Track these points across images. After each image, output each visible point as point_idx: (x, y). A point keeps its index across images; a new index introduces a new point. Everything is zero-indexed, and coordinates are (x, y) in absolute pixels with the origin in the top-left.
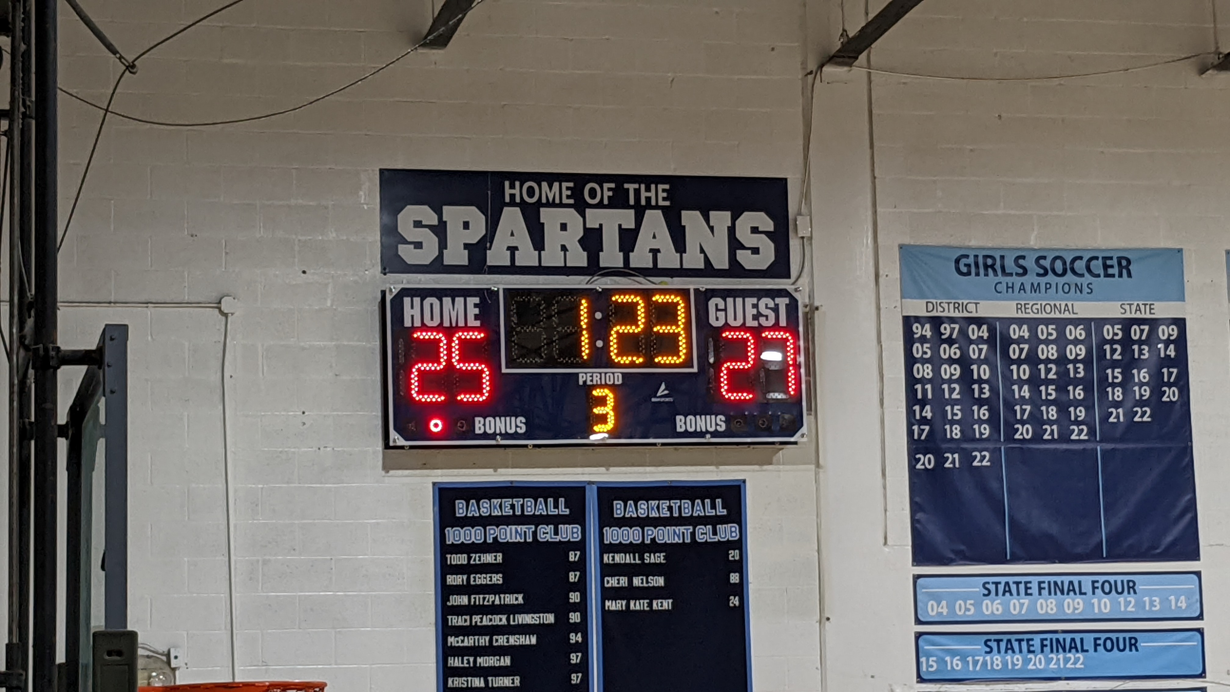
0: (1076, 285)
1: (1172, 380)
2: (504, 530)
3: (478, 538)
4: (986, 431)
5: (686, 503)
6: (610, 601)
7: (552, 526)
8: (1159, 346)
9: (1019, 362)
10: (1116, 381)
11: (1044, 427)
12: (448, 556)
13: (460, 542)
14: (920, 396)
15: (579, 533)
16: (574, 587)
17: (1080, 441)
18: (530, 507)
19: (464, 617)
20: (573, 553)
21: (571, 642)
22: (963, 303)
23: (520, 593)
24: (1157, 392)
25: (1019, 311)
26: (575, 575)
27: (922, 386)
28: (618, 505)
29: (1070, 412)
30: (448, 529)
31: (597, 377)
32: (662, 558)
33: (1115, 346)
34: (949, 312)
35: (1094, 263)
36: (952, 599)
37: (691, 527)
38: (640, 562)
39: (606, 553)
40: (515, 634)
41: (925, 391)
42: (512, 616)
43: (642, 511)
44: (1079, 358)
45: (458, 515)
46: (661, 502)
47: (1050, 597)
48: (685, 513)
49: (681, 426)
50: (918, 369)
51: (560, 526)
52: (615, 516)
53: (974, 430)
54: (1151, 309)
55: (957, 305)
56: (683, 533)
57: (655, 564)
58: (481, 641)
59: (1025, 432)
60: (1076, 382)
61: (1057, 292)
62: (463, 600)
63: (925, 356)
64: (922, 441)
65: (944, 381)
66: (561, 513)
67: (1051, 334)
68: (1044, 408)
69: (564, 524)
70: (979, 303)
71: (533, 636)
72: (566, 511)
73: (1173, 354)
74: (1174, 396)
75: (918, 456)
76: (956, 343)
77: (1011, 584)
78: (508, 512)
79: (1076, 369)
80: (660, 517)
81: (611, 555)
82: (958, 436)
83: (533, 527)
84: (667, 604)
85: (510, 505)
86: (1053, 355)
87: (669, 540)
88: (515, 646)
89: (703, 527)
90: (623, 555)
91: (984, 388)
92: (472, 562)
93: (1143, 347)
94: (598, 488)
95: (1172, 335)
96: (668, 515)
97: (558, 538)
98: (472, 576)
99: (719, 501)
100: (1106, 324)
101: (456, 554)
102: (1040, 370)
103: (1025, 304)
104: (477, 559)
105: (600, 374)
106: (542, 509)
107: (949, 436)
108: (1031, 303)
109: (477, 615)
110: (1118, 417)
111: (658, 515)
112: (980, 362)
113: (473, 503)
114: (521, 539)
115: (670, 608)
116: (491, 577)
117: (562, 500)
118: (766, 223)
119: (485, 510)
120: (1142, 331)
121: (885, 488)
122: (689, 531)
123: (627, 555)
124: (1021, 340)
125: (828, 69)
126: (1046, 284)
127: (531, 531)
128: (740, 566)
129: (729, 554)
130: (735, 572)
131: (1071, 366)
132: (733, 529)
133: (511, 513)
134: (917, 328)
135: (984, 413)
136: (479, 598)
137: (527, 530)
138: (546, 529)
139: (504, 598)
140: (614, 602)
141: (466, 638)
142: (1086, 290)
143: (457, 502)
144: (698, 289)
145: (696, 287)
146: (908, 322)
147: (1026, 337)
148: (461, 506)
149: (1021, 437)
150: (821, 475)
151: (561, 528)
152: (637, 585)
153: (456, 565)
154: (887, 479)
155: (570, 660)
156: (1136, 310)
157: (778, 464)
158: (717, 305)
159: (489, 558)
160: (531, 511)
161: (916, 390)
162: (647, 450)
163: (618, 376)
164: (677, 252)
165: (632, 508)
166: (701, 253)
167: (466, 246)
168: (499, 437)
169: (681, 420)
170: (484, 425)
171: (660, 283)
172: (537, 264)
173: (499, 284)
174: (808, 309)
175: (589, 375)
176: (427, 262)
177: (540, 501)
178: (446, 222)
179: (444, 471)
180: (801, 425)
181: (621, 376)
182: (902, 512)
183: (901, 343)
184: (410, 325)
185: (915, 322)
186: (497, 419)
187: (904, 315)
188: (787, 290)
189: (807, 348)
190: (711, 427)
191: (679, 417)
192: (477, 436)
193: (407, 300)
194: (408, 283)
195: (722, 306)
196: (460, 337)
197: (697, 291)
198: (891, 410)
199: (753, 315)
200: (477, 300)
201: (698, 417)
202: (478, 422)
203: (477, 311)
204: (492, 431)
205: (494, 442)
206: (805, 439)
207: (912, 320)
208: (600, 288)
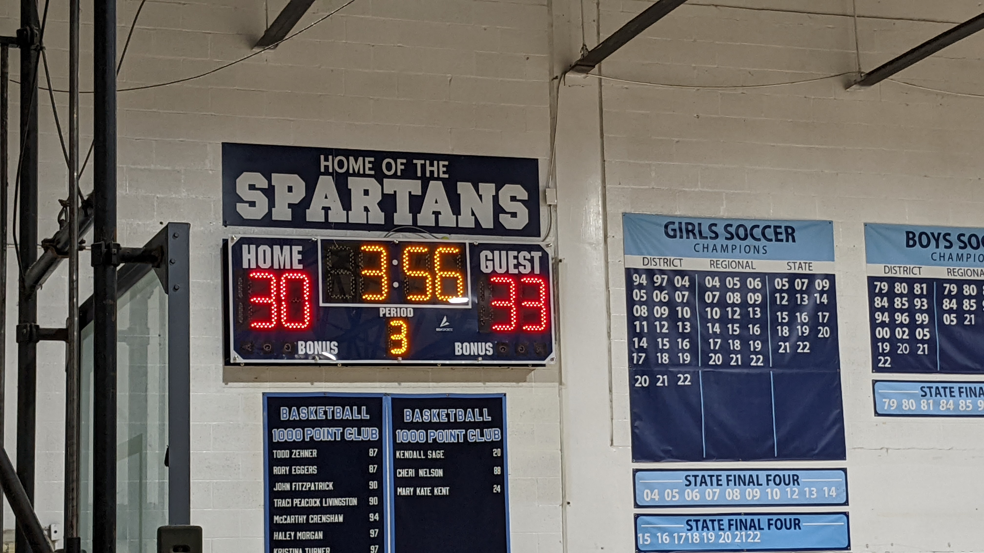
0: (755, 247)
1: (825, 321)
2: (319, 431)
3: (298, 437)
4: (688, 358)
5: (460, 411)
6: (401, 488)
7: (356, 429)
8: (816, 295)
9: (712, 305)
10: (784, 321)
11: (731, 356)
12: (275, 451)
13: (283, 441)
14: (638, 331)
15: (377, 434)
16: (373, 477)
17: (757, 366)
18: (339, 413)
19: (287, 500)
20: (372, 450)
21: (371, 520)
22: (670, 259)
23: (331, 482)
24: (814, 330)
25: (712, 266)
26: (374, 468)
27: (640, 323)
28: (407, 412)
29: (750, 345)
30: (274, 430)
31: (394, 310)
32: (441, 454)
33: (783, 295)
34: (660, 265)
35: (767, 230)
36: (662, 488)
37: (464, 430)
38: (424, 457)
39: (398, 450)
40: (326, 514)
41: (642, 327)
42: (324, 500)
43: (426, 418)
44: (757, 303)
45: (282, 419)
46: (441, 410)
47: (735, 487)
48: (459, 419)
49: (459, 350)
50: (637, 309)
51: (362, 429)
52: (405, 421)
53: (679, 357)
54: (809, 266)
55: (666, 261)
56: (458, 435)
57: (436, 459)
58: (300, 519)
59: (716, 359)
60: (754, 321)
61: (740, 252)
62: (287, 487)
63: (642, 299)
64: (640, 364)
65: (657, 319)
66: (363, 418)
67: (736, 284)
68: (731, 341)
69: (365, 427)
70: (682, 259)
71: (341, 515)
72: (367, 417)
73: (826, 301)
74: (827, 334)
75: (636, 377)
76: (665, 290)
77: (706, 477)
78: (322, 417)
79: (754, 311)
80: (440, 422)
81: (402, 452)
82: (667, 362)
83: (341, 429)
84: (445, 491)
85: (324, 411)
86: (737, 300)
87: (447, 440)
88: (326, 523)
89: (473, 430)
90: (412, 452)
91: (687, 325)
92: (293, 456)
93: (804, 295)
94: (393, 399)
95: (825, 287)
96: (446, 421)
97: (361, 438)
98: (293, 467)
99: (485, 410)
100: (777, 278)
101: (281, 450)
102: (728, 311)
103: (717, 261)
104: (297, 454)
105: (396, 308)
106: (349, 415)
107: (660, 362)
108: (721, 260)
109: (297, 498)
110: (785, 349)
111: (438, 421)
112: (683, 304)
113: (294, 409)
114: (332, 438)
115: (448, 494)
116: (308, 469)
117: (364, 408)
118: (523, 194)
119: (304, 415)
120: (803, 283)
121: (611, 401)
122: (462, 433)
123: (415, 452)
124: (713, 289)
125: (570, 76)
126: (733, 245)
127: (340, 432)
128: (501, 461)
129: (493, 452)
130: (497, 466)
131: (750, 309)
132: (496, 432)
133: (324, 418)
134: (636, 278)
135: (686, 344)
136: (299, 485)
137: (337, 431)
138: (351, 431)
139: (318, 485)
140: (404, 489)
141: (289, 517)
142: (762, 251)
143: (282, 408)
144: (473, 243)
145: (471, 242)
146: (629, 273)
147: (718, 286)
148: (285, 411)
149: (714, 363)
150: (563, 390)
151: (363, 430)
152: (422, 476)
153: (281, 458)
154: (613, 394)
155: (370, 534)
156: (799, 267)
157: (531, 381)
158: (486, 256)
159: (306, 453)
160: (340, 417)
161: (635, 326)
162: (430, 370)
163: (410, 310)
164: (454, 214)
165: (418, 415)
166: (472, 215)
167: (290, 206)
168: (317, 357)
169: (458, 346)
170: (305, 347)
171: (442, 238)
172: (345, 221)
173: (317, 236)
174: (555, 261)
175: (387, 309)
176: (260, 218)
177: (347, 408)
178: (274, 186)
179: (271, 383)
180: (551, 352)
181: (412, 310)
182: (624, 420)
183: (624, 289)
184: (247, 267)
185: (635, 273)
186: (316, 342)
187: (626, 267)
188: (539, 245)
189: (554, 292)
190: (482, 352)
191: (457, 344)
192: (300, 356)
193: (245, 247)
194: (244, 233)
195: (490, 257)
196: (287, 277)
197: (471, 245)
198: (616, 340)
199: (515, 265)
200: (300, 248)
201: (472, 344)
202: (300, 345)
203: (300, 257)
204: (311, 353)
205: (313, 361)
206: (552, 363)
207: (632, 271)
208: (397, 240)
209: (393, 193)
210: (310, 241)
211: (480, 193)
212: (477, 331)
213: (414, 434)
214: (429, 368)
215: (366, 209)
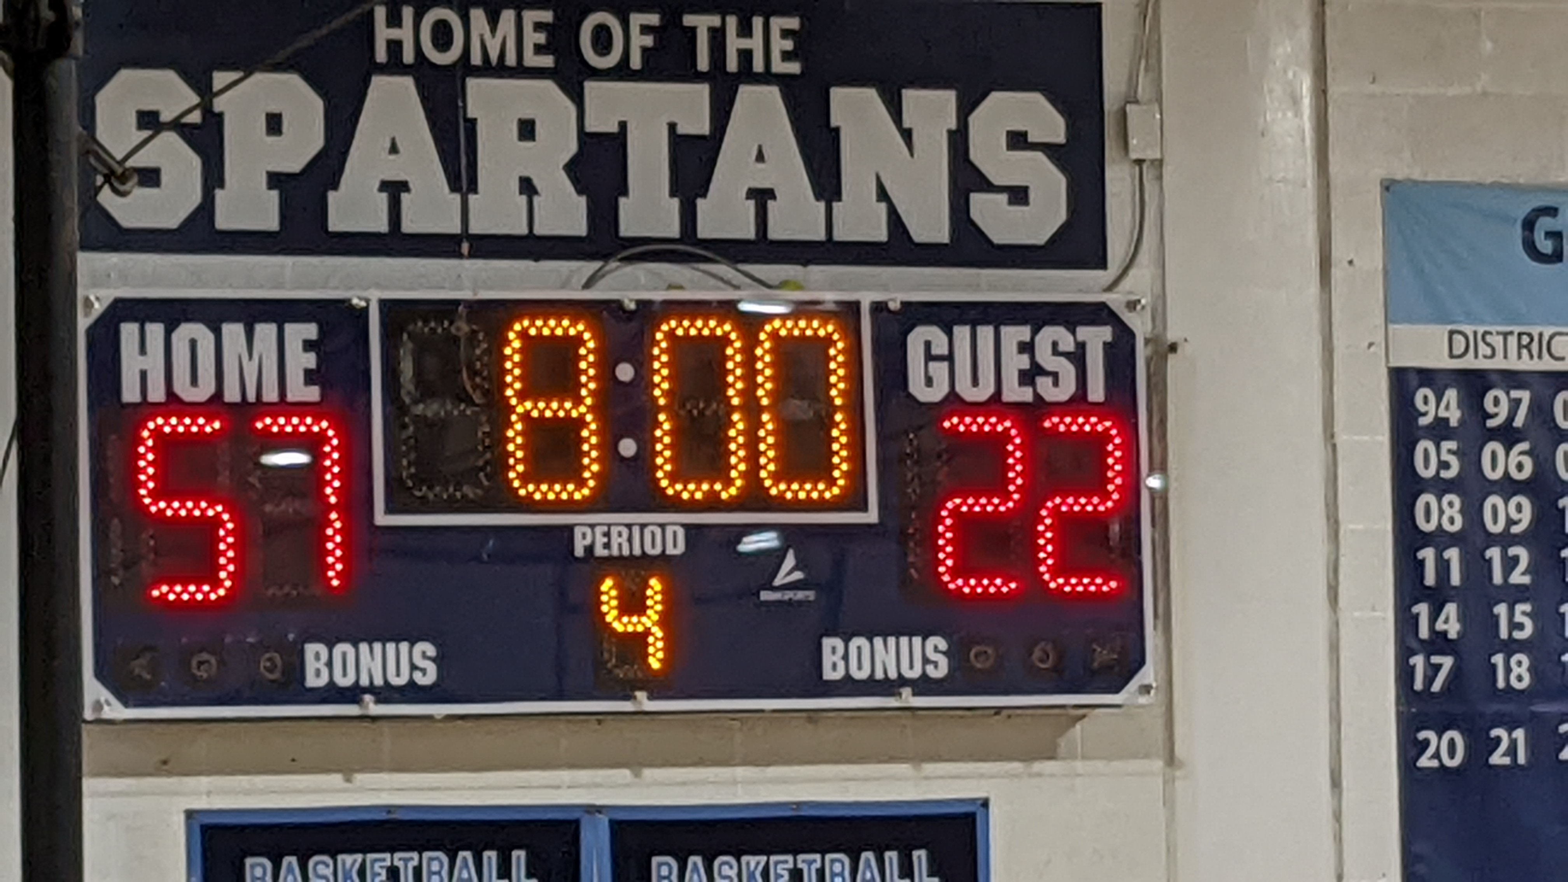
5: (838, 861)
14: (1430, 579)
18: (439, 873)
22: (1541, 336)
27: (1436, 553)
28: (663, 867)
31: (620, 534)
34: (1506, 357)
41: (1443, 567)
46: (772, 858)
49: (834, 664)
50: (1428, 506)
53: (1564, 665)
55: (1525, 341)
63: (1444, 474)
64: (1435, 693)
65: (1491, 540)
75: (1422, 735)
76: (1523, 440)
82: (1525, 683)
85: (387, 869)
94: (613, 824)
99: (920, 855)
105: (629, 526)
106: (469, 879)
107: (1501, 683)
113: (290, 863)
117: (519, 856)
118: (1050, 125)
121: (1338, 816)
134: (1426, 400)
143: (248, 863)
144: (883, 304)
145: (876, 294)
146: (1403, 383)
148: (258, 873)
150: (1179, 785)
154: (1345, 793)
157: (1072, 757)
158: (928, 345)
161: (1422, 563)
163: (675, 533)
164: (818, 197)
165: (699, 874)
166: (879, 200)
167: (274, 179)
168: (367, 695)
169: (834, 652)
170: (329, 664)
171: (782, 286)
172: (457, 229)
173: (366, 287)
174: (1156, 352)
175: (599, 530)
176: (173, 223)
177: (464, 857)
178: (221, 116)
179: (213, 779)
180: (1142, 660)
181: (680, 532)
182: (1380, 881)
183: (1384, 439)
184: (137, 399)
185: (1421, 385)
186: (363, 647)
187: (1393, 363)
188: (1102, 305)
190: (911, 667)
191: (828, 643)
192: (311, 691)
193: (129, 331)
195: (940, 347)
197: (880, 309)
198: (1356, 614)
199: (1021, 372)
200: (311, 331)
201: (878, 641)
202: (313, 656)
203: (311, 360)
204: (349, 682)
205: (353, 710)
206: (1144, 698)
207: (1414, 380)
208: (630, 299)
209: (616, 129)
210: (344, 308)
211: (906, 125)
215: (527, 187)
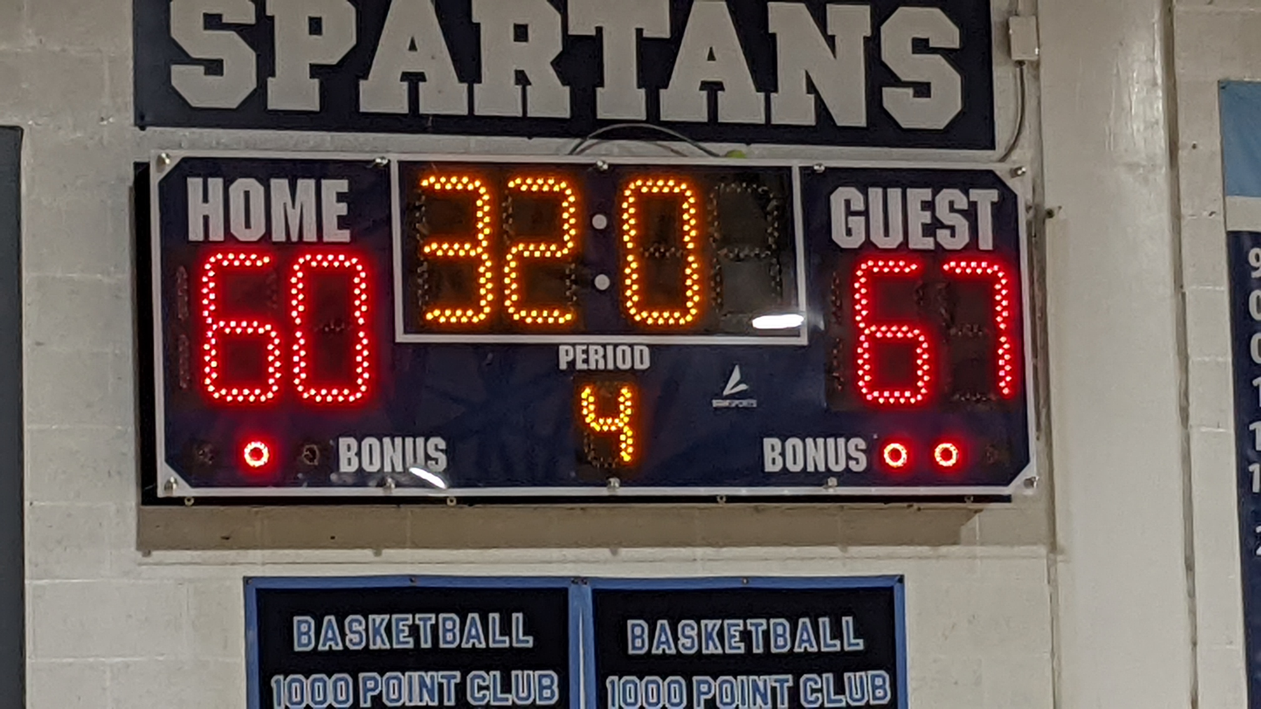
2: (396, 682)
3: (339, 698)
5: (780, 626)
7: (498, 674)
13: (301, 706)
15: (555, 687)
28: (637, 628)
30: (276, 678)
31: (596, 352)
37: (790, 677)
43: (688, 642)
45: (297, 649)
46: (726, 622)
48: (777, 647)
49: (774, 460)
50: (1260, 344)
51: (514, 673)
52: (630, 652)
56: (774, 689)
66: (515, 645)
69: (523, 669)
72: (528, 642)
78: (404, 641)
80: (725, 656)
83: (458, 674)
85: (410, 627)
87: (744, 703)
89: (815, 676)
94: (596, 593)
96: (742, 651)
97: (511, 699)
99: (847, 621)
105: (604, 346)
106: (478, 637)
111: (720, 651)
113: (329, 623)
114: (433, 700)
117: (518, 618)
119: (356, 638)
121: (1192, 594)
122: (786, 685)
127: (453, 682)
132: (879, 682)
133: (411, 646)
137: (445, 681)
138: (484, 680)
143: (296, 619)
144: (810, 168)
150: (1060, 565)
151: (517, 676)
154: (1197, 576)
157: (972, 542)
158: (848, 203)
160: (453, 641)
162: (697, 513)
163: (641, 351)
164: (758, 90)
165: (666, 634)
166: (809, 92)
167: (316, 70)
168: (390, 480)
169: (773, 449)
170: (359, 454)
171: (728, 155)
172: (465, 112)
173: (388, 152)
174: (1035, 216)
175: (579, 349)
176: (234, 104)
177: (473, 618)
178: (272, 18)
179: (267, 552)
180: (1026, 460)
181: (646, 351)
182: (1228, 647)
183: (1223, 289)
184: (201, 238)
185: (1253, 247)
186: (387, 441)
187: (1230, 229)
188: (990, 172)
189: (1032, 298)
190: (837, 463)
191: (768, 442)
192: (344, 476)
193: (194, 184)
194: (192, 146)
195: (858, 205)
196: (307, 263)
197: (807, 172)
198: (1204, 429)
199: (924, 226)
200: (343, 185)
201: (809, 441)
202: (346, 448)
203: (343, 209)
204: (375, 468)
205: (379, 492)
206: (1029, 492)
207: (1247, 241)
208: (604, 163)
209: (593, 33)
210: (370, 166)
211: (830, 33)
212: (825, 405)
213: (654, 686)
214: (693, 508)
215: (522, 79)
